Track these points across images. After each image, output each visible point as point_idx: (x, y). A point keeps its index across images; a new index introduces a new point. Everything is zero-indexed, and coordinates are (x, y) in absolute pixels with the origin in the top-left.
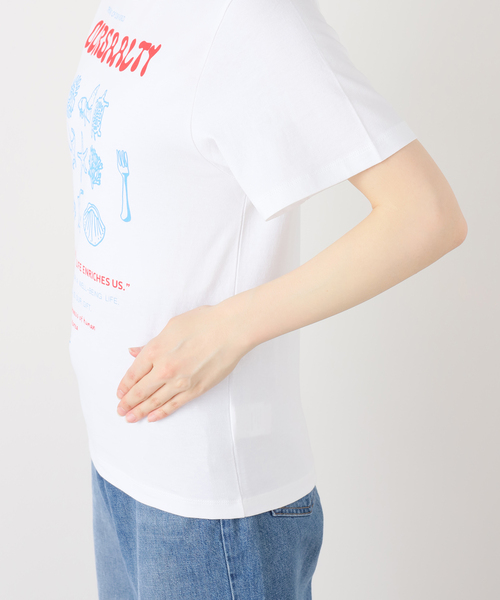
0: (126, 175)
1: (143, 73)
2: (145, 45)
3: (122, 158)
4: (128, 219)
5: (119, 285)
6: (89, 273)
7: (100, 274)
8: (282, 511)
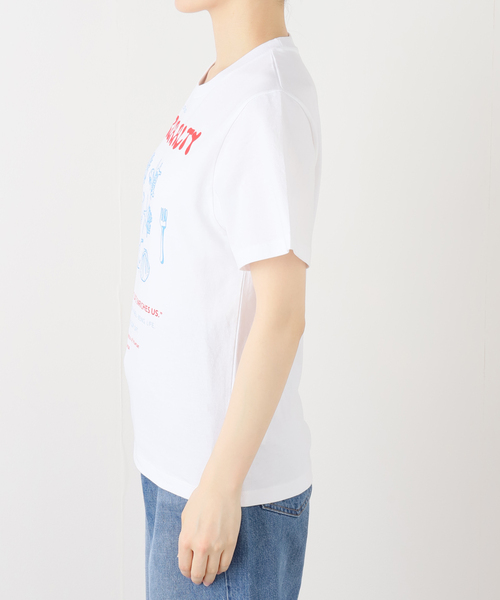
0: (164, 228)
1: (187, 152)
2: (191, 131)
3: (164, 215)
4: (162, 262)
5: (155, 313)
6: (139, 303)
7: (145, 304)
8: (271, 506)
